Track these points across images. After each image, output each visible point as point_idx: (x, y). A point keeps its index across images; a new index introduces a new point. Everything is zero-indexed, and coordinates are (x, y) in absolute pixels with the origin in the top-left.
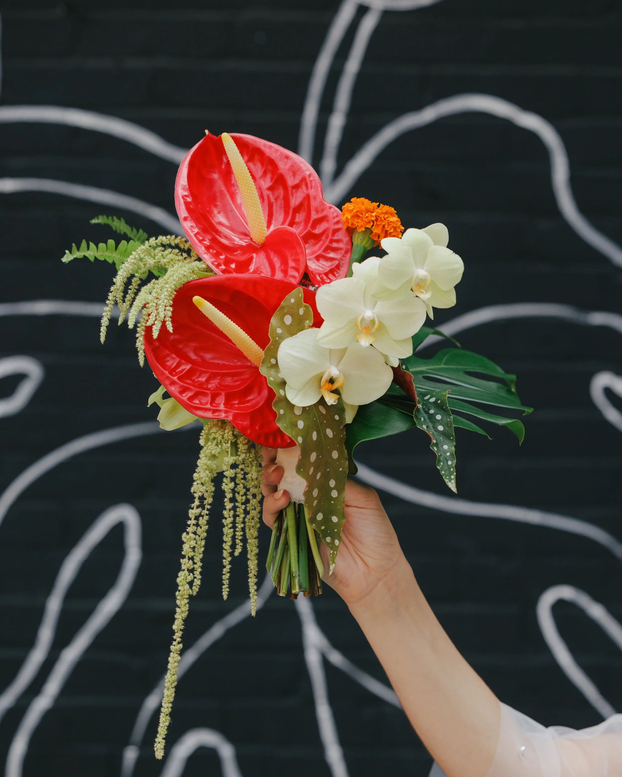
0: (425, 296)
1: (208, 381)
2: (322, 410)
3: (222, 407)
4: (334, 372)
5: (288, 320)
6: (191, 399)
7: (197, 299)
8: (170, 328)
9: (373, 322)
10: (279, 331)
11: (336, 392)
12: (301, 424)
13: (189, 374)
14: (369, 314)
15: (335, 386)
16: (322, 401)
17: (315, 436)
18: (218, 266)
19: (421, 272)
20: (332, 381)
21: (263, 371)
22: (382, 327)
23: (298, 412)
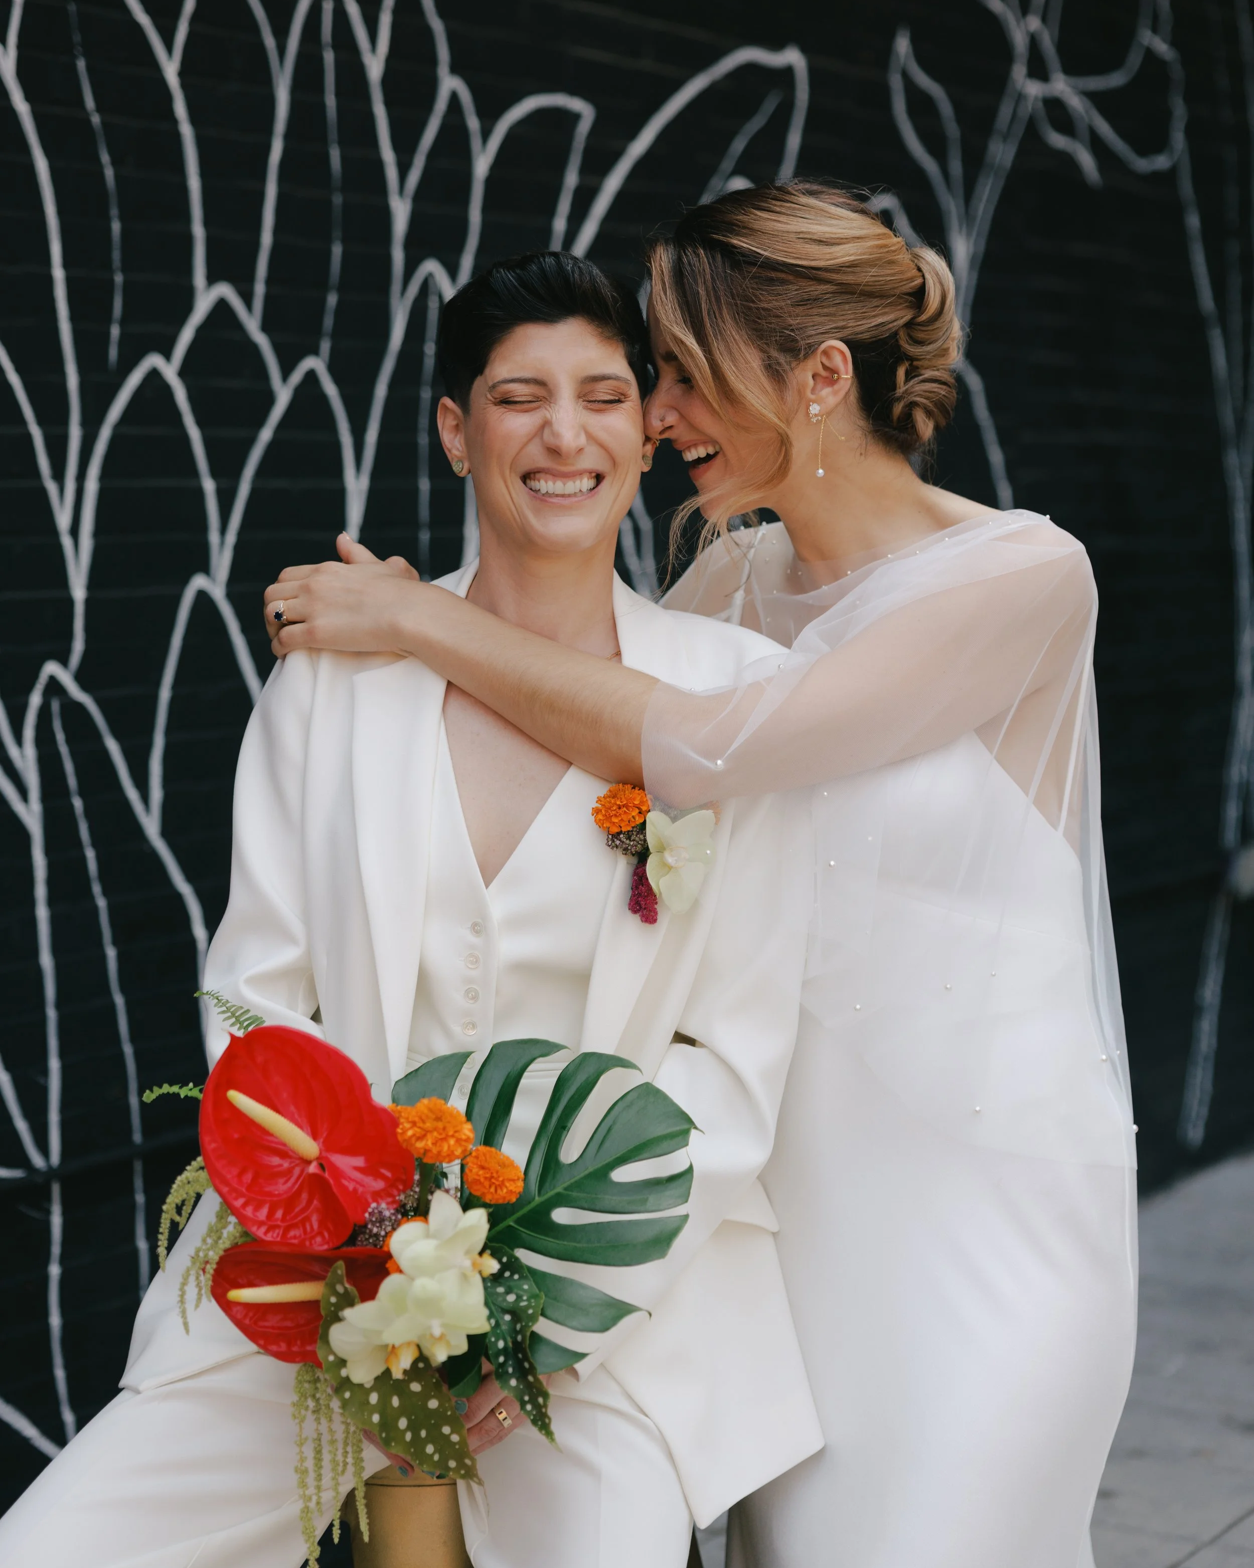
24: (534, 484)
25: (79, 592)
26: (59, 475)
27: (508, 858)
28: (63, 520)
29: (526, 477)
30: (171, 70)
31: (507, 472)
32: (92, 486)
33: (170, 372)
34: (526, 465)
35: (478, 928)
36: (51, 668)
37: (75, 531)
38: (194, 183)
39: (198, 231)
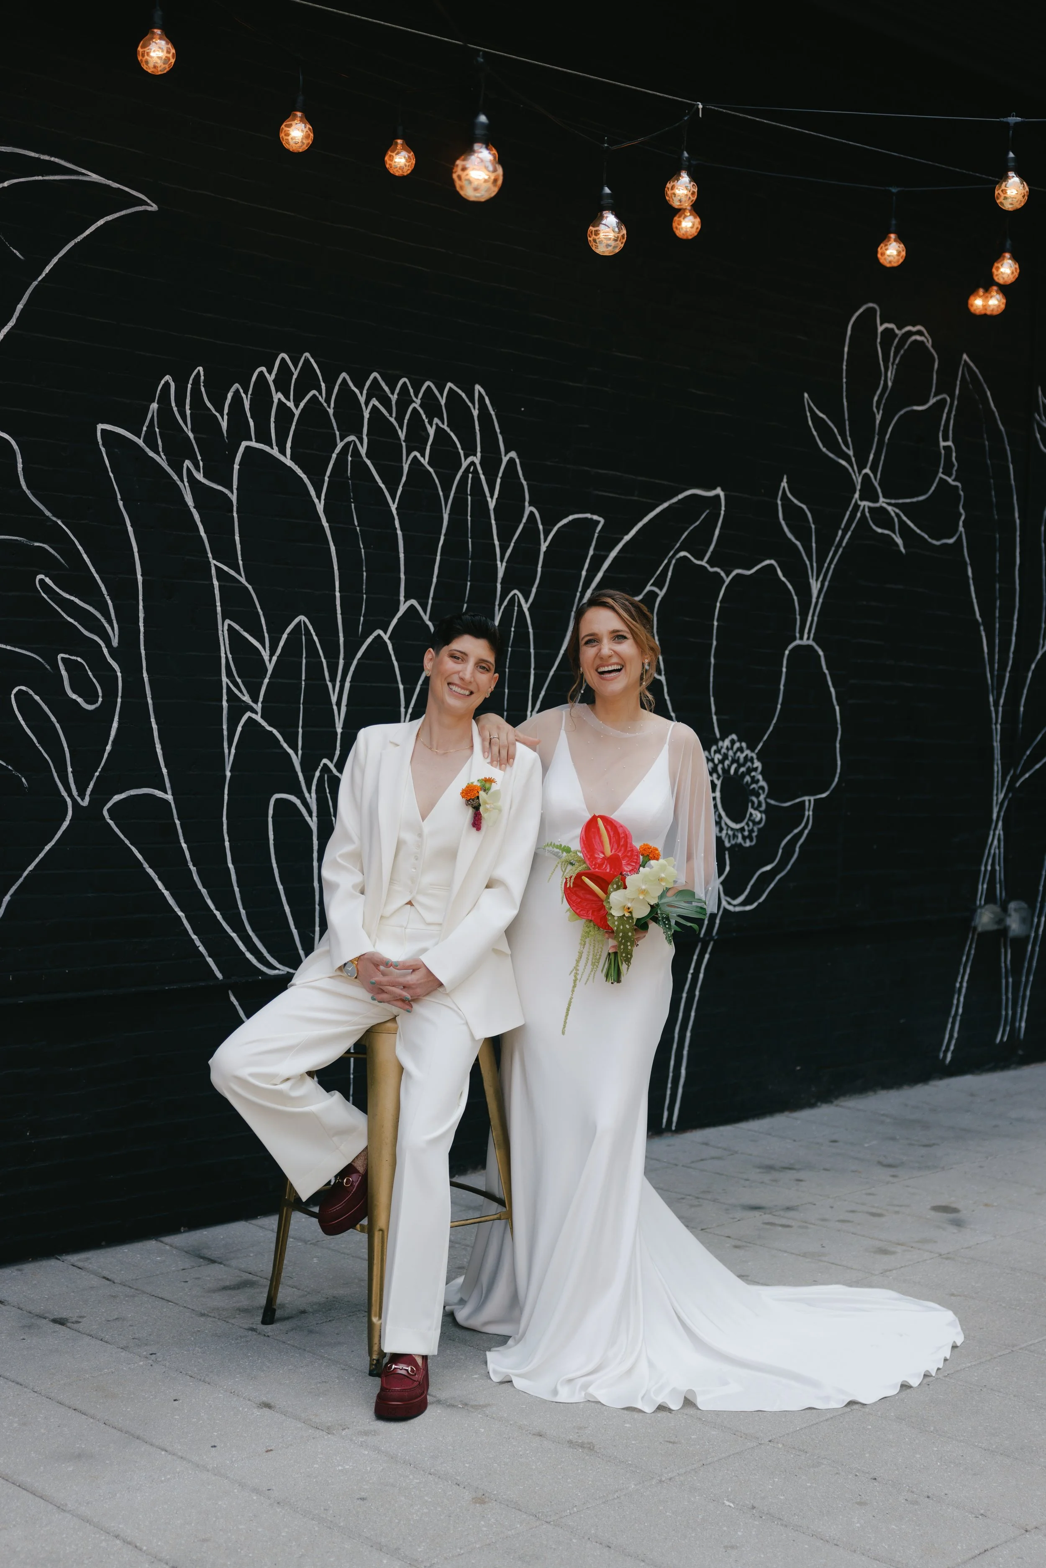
0: (663, 884)
1: (586, 906)
2: (625, 918)
3: (590, 915)
4: (629, 905)
5: (615, 886)
6: (579, 912)
7: (583, 877)
8: (572, 886)
9: (645, 890)
10: (612, 890)
11: (630, 912)
12: (616, 923)
13: (579, 903)
14: (644, 887)
15: (630, 910)
16: (624, 915)
17: (621, 927)
18: (591, 866)
19: (663, 875)
20: (629, 908)
21: (605, 904)
22: (647, 892)
23: (616, 918)
24: (451, 686)
25: (339, 730)
26: (333, 680)
27: (431, 810)
28: (334, 699)
29: (449, 684)
30: (394, 508)
31: (443, 680)
32: (347, 685)
33: (386, 638)
34: (450, 680)
35: (420, 835)
36: (325, 761)
37: (339, 704)
38: (402, 556)
39: (402, 576)
